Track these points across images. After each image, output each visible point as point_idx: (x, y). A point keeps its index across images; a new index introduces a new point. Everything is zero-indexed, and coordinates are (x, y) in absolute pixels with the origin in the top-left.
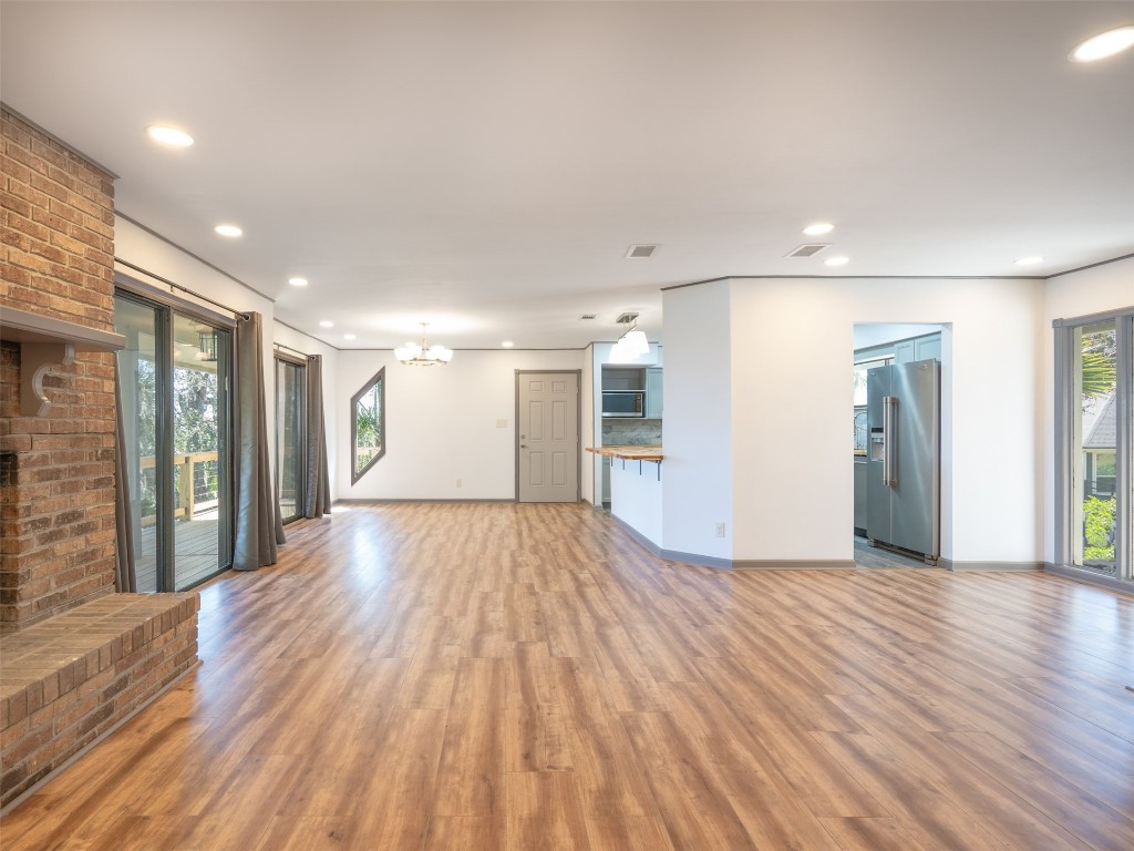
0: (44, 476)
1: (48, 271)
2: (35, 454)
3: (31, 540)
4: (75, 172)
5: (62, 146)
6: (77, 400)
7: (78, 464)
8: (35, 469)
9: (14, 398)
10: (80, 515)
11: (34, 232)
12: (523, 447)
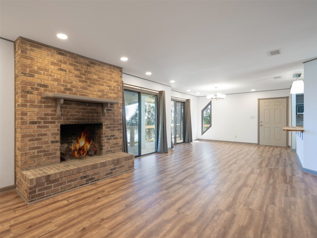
0: (107, 128)
1: (109, 89)
2: (106, 124)
3: (105, 140)
4: (114, 69)
5: (111, 65)
6: (114, 113)
7: (114, 126)
8: (106, 126)
9: (102, 113)
10: (115, 136)
11: (106, 83)
12: (261, 125)
